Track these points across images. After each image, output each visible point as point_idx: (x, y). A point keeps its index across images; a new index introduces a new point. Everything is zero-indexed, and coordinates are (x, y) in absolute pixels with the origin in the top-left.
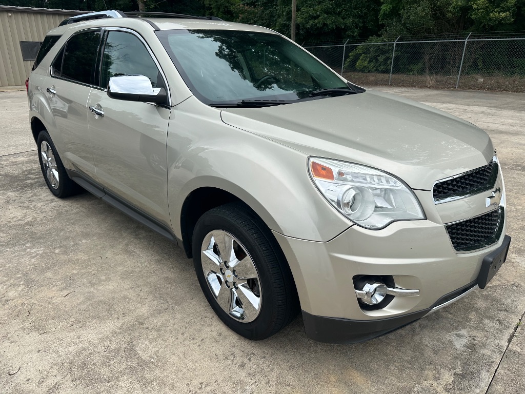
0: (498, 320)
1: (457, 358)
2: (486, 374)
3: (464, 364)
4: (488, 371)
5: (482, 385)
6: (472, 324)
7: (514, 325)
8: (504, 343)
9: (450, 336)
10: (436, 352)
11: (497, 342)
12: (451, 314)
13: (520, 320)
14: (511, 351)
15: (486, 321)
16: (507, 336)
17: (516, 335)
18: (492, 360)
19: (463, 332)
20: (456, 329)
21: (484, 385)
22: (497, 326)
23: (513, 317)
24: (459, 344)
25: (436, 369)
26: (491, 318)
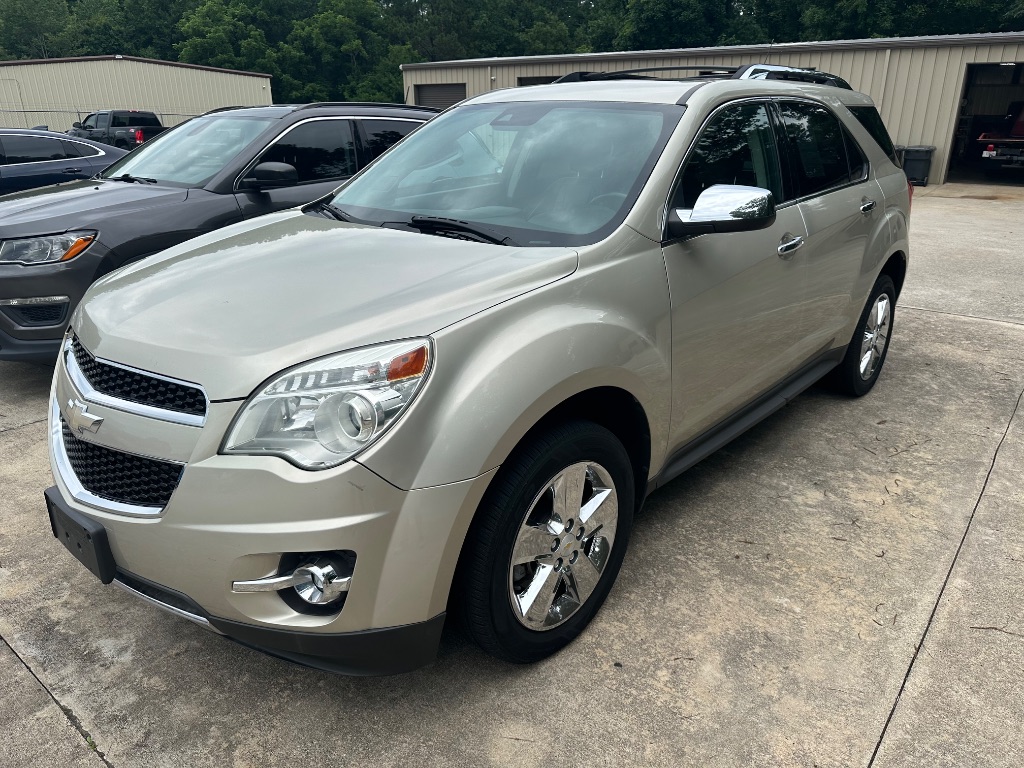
0: (124, 719)
1: (83, 633)
2: (33, 655)
3: (66, 638)
4: (34, 658)
5: (21, 643)
6: (138, 674)
7: (96, 737)
8: (67, 701)
9: (128, 638)
10: (108, 615)
11: (77, 692)
12: (177, 654)
13: (102, 755)
14: (46, 703)
15: (132, 698)
16: (77, 711)
17: (73, 729)
18: (49, 671)
19: (127, 658)
20: (138, 651)
21: (19, 646)
22: (109, 710)
23: (118, 748)
24: (107, 646)
25: (80, 607)
26: (135, 709)
